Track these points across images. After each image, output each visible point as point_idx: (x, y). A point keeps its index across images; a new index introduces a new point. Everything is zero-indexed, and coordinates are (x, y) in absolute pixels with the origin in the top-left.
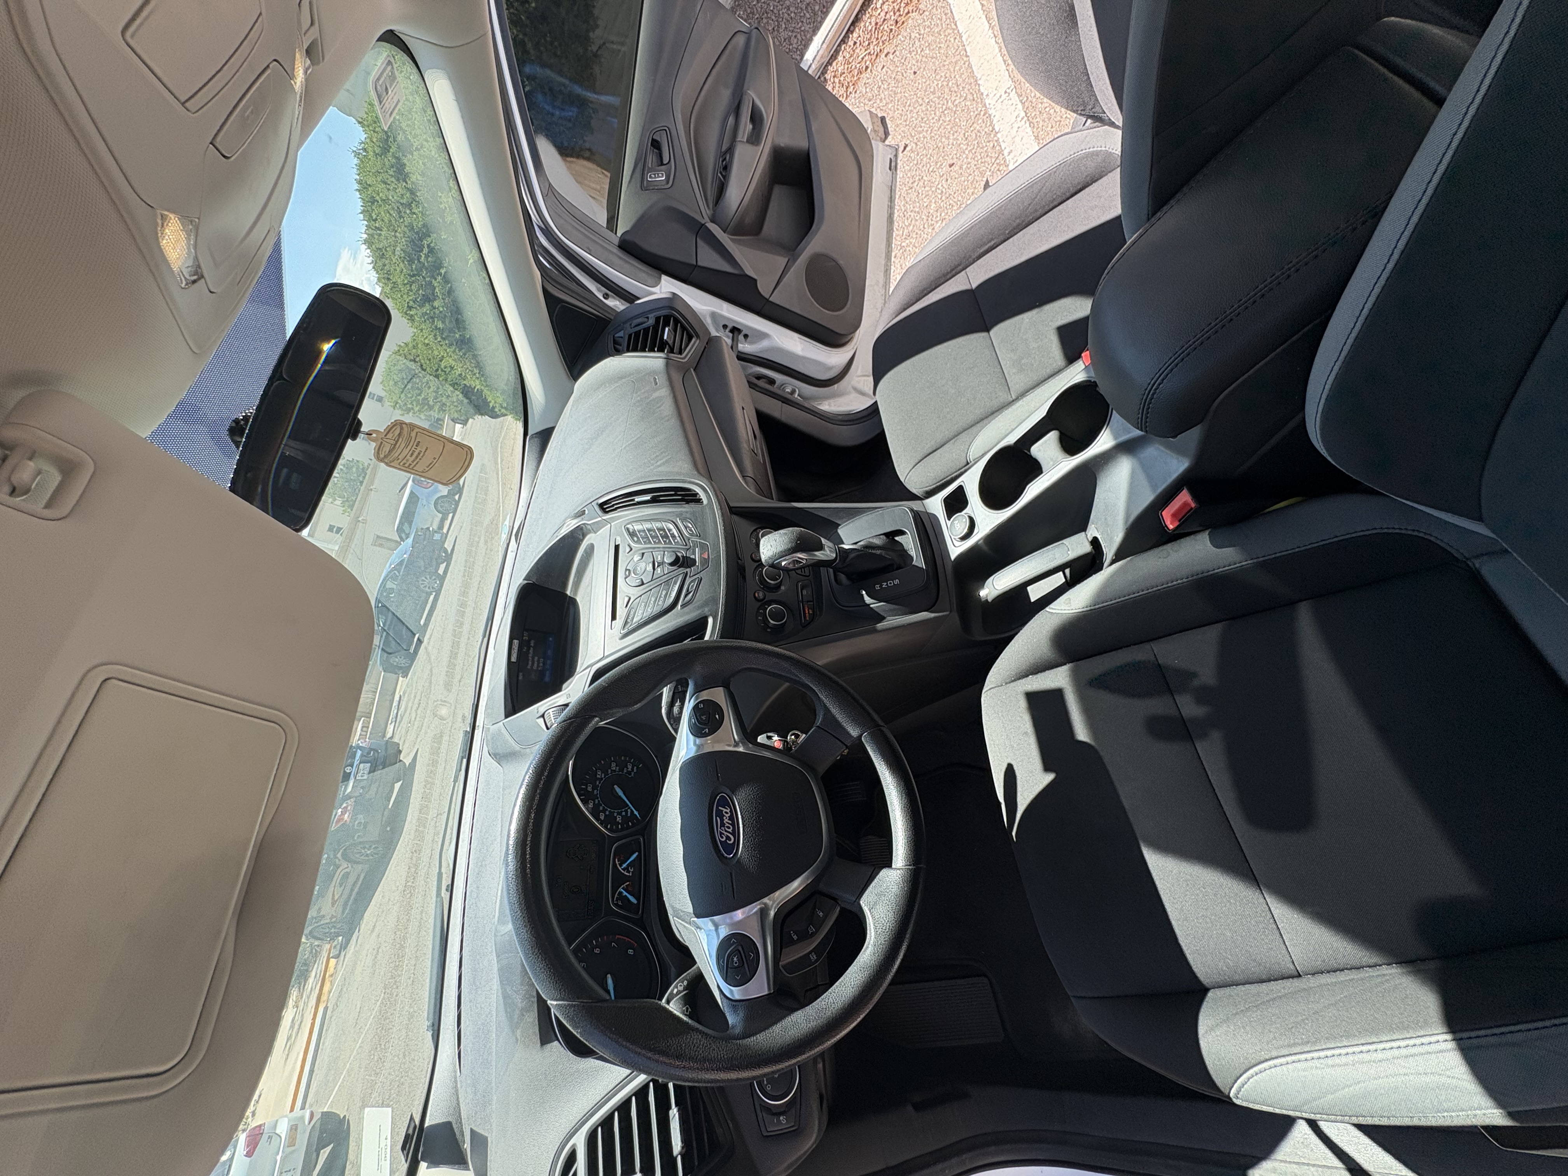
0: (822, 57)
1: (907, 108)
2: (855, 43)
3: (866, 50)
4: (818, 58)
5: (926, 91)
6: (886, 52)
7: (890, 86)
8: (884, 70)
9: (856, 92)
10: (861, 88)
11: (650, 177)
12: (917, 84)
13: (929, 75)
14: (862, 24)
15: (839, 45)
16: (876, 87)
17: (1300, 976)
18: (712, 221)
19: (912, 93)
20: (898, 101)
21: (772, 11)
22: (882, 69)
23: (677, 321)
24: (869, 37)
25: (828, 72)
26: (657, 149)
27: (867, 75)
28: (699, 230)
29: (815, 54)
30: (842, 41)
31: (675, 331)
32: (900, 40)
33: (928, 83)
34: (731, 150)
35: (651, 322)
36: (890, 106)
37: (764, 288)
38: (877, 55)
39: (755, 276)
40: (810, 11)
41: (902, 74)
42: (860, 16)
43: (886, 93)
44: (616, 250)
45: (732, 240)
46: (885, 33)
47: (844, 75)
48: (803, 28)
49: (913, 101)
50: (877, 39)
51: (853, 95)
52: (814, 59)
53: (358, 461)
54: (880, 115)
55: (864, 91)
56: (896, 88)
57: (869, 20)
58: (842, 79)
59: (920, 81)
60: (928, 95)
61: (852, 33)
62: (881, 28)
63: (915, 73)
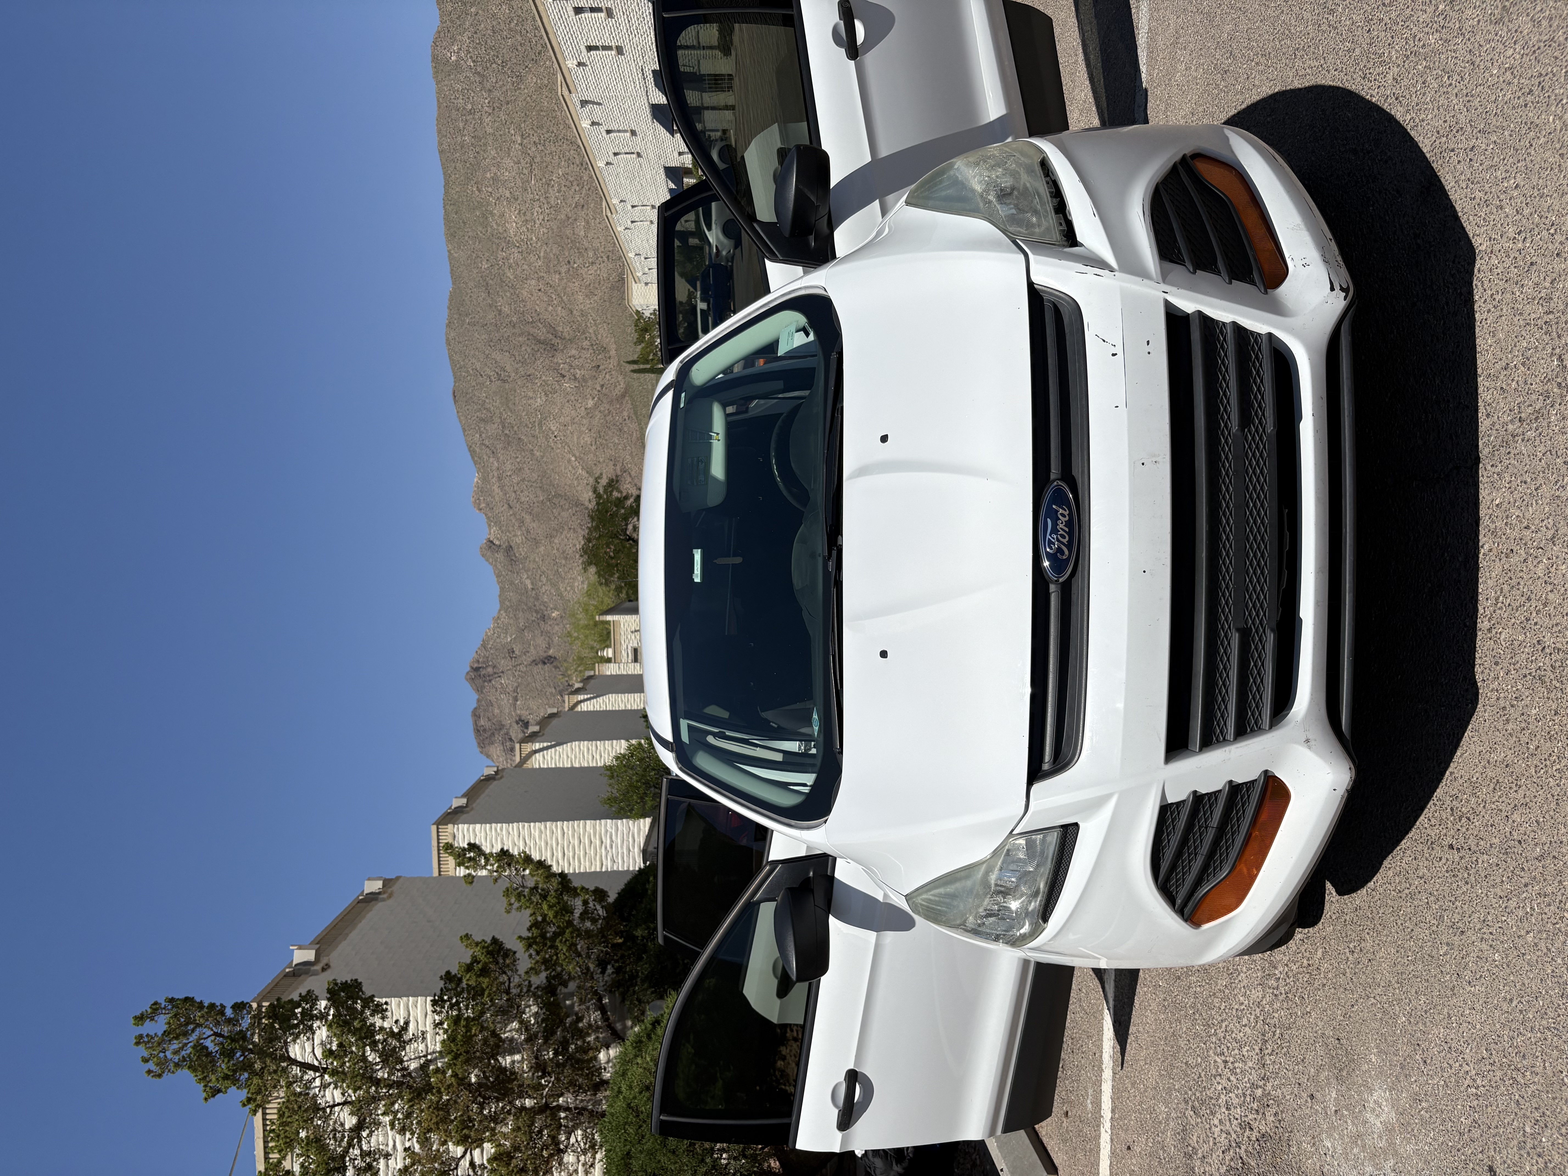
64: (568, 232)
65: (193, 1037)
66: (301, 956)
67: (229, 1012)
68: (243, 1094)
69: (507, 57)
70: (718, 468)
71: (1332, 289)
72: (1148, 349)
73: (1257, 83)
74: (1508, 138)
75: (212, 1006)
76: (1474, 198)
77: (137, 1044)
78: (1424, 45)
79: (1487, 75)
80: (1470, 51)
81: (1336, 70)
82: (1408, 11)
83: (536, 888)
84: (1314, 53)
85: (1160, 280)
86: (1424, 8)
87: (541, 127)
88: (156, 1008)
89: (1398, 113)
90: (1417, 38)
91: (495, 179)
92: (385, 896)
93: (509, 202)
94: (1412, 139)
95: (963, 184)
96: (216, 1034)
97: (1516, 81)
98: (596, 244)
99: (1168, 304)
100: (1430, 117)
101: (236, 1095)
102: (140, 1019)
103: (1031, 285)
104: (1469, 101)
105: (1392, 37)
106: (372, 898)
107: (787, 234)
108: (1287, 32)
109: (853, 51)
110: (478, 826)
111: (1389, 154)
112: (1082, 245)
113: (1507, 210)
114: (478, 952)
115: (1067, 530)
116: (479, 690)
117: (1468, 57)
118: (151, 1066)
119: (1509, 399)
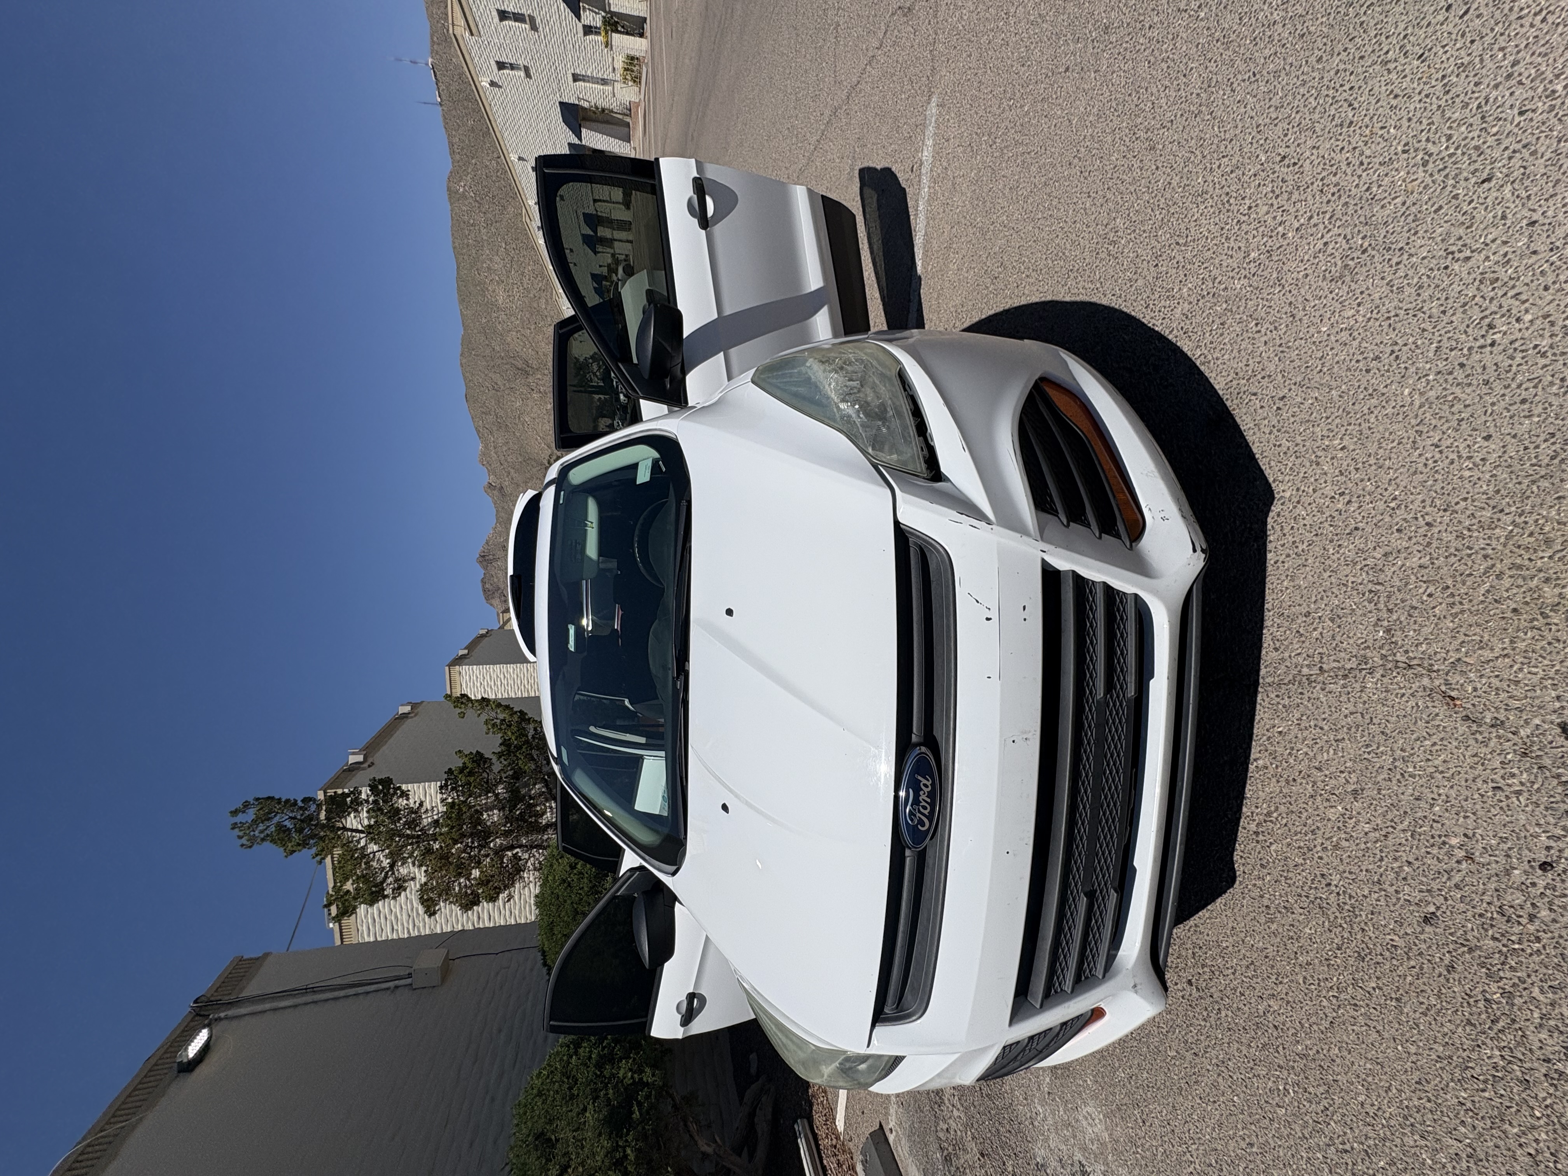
64: (535, 305)
65: (276, 820)
66: (352, 759)
67: (300, 804)
68: (314, 850)
69: (495, 193)
70: (592, 550)
71: (1195, 550)
72: (1024, 615)
73: (1026, 292)
74: (1336, 398)
75: (287, 801)
76: (1280, 446)
77: (233, 829)
78: (1226, 288)
79: (1312, 330)
80: (1291, 303)
81: (1113, 295)
82: (1209, 254)
83: (504, 720)
84: (1089, 277)
85: (1039, 538)
86: (1230, 253)
87: (518, 239)
88: (246, 805)
89: (1186, 346)
90: (1217, 281)
91: (489, 268)
92: (412, 715)
93: (498, 283)
94: (1201, 373)
95: (817, 387)
96: (290, 818)
97: (1355, 344)
98: (552, 313)
99: (1044, 562)
100: (1226, 357)
101: (307, 853)
102: (235, 813)
103: (897, 523)
104: (1282, 352)
105: (1185, 275)
106: (405, 716)
107: (646, 377)
108: (1061, 254)
109: (704, 223)
110: (475, 667)
111: (1170, 381)
112: (947, 480)
113: (1326, 468)
114: (466, 760)
115: (929, 800)
116: (485, 568)
117: (1287, 308)
118: (244, 841)
119: (1307, 644)
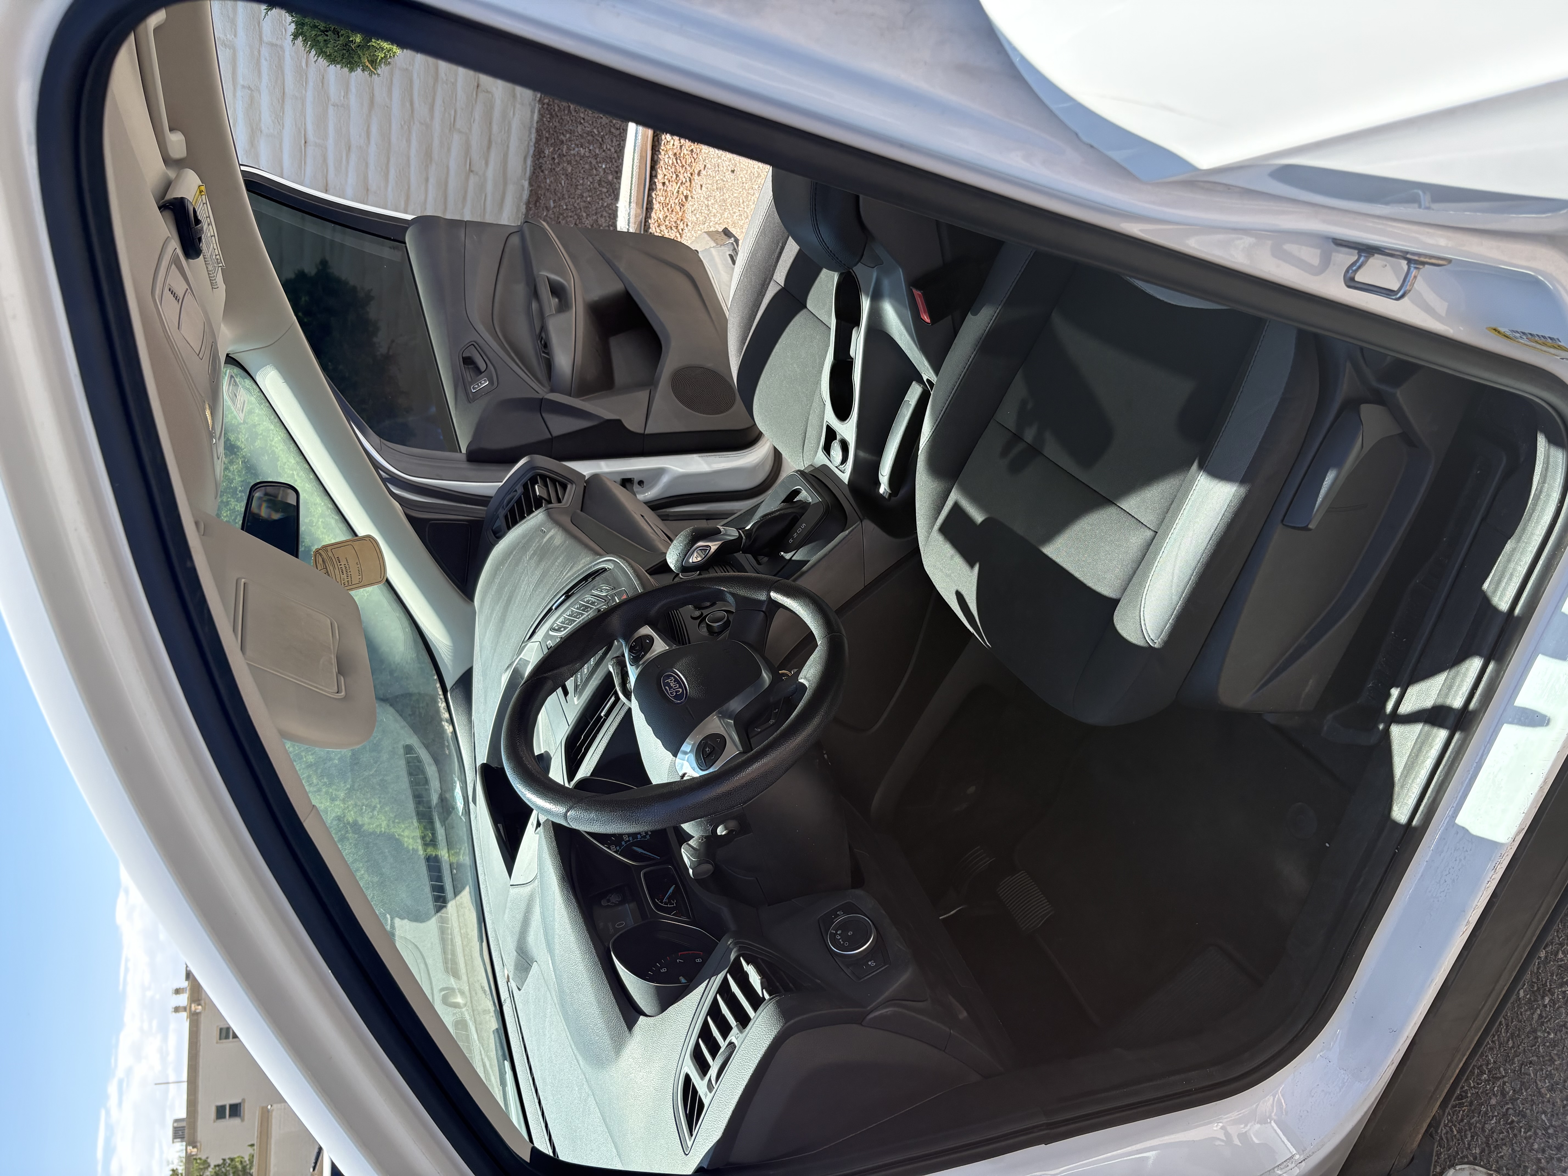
0: (636, 217)
1: (742, 206)
2: (664, 184)
3: (677, 183)
4: (632, 220)
5: (751, 180)
6: (696, 172)
7: (717, 197)
8: (703, 188)
9: (687, 225)
10: (690, 217)
11: (474, 389)
12: (740, 180)
13: (747, 164)
14: (662, 163)
15: (649, 195)
16: (704, 208)
17: (1157, 532)
18: (552, 391)
19: (741, 190)
20: (731, 206)
21: (567, 209)
22: (701, 189)
23: (544, 478)
24: (673, 170)
25: (651, 226)
26: (471, 364)
27: (690, 203)
28: (541, 406)
29: (627, 218)
30: (649, 190)
31: (546, 486)
32: (705, 153)
33: (749, 172)
34: (543, 328)
35: (520, 490)
36: (726, 215)
37: (634, 424)
38: (690, 181)
39: (618, 418)
40: (606, 185)
41: (722, 179)
42: (656, 157)
43: (716, 206)
44: (466, 465)
45: (583, 400)
46: (687, 157)
47: (668, 218)
48: (605, 204)
49: (745, 195)
50: (683, 166)
51: (686, 231)
52: (629, 223)
53: (232, 1160)
54: (720, 230)
55: (695, 219)
56: (723, 195)
57: (667, 156)
58: (667, 223)
59: (741, 175)
60: (755, 181)
61: (656, 176)
62: (682, 155)
63: (733, 171)
